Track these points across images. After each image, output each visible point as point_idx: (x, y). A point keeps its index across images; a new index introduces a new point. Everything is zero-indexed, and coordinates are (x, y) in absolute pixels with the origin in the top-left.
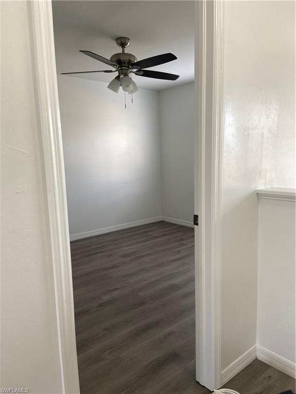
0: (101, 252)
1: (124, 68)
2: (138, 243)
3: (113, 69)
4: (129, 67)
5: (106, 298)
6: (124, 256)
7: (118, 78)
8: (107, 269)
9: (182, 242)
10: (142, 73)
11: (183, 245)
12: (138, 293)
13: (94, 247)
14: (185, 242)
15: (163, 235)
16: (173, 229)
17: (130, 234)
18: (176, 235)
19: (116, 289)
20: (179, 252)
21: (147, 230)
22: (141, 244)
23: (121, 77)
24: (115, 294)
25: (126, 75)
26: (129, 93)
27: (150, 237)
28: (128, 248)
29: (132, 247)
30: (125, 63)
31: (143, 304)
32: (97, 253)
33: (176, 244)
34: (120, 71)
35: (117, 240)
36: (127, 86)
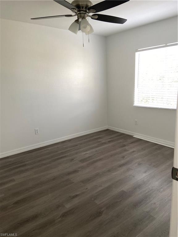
0: (65, 157)
1: (82, 12)
2: (92, 148)
3: (73, 14)
4: (86, 11)
5: (68, 206)
6: (83, 161)
7: (77, 21)
8: (69, 174)
9: (124, 148)
10: (97, 17)
11: (126, 150)
12: (95, 201)
13: (60, 152)
14: (126, 148)
15: (109, 142)
16: (116, 137)
17: (85, 140)
18: (119, 141)
19: (76, 196)
20: (123, 157)
21: (98, 137)
22: (94, 150)
23: (79, 20)
24: (76, 201)
25: (84, 18)
26: (86, 34)
27: (101, 143)
28: (85, 153)
29: (88, 152)
30: (83, 7)
31: (99, 214)
32: (61, 158)
33: (120, 149)
34: (79, 15)
35: (77, 146)
36: (85, 27)
